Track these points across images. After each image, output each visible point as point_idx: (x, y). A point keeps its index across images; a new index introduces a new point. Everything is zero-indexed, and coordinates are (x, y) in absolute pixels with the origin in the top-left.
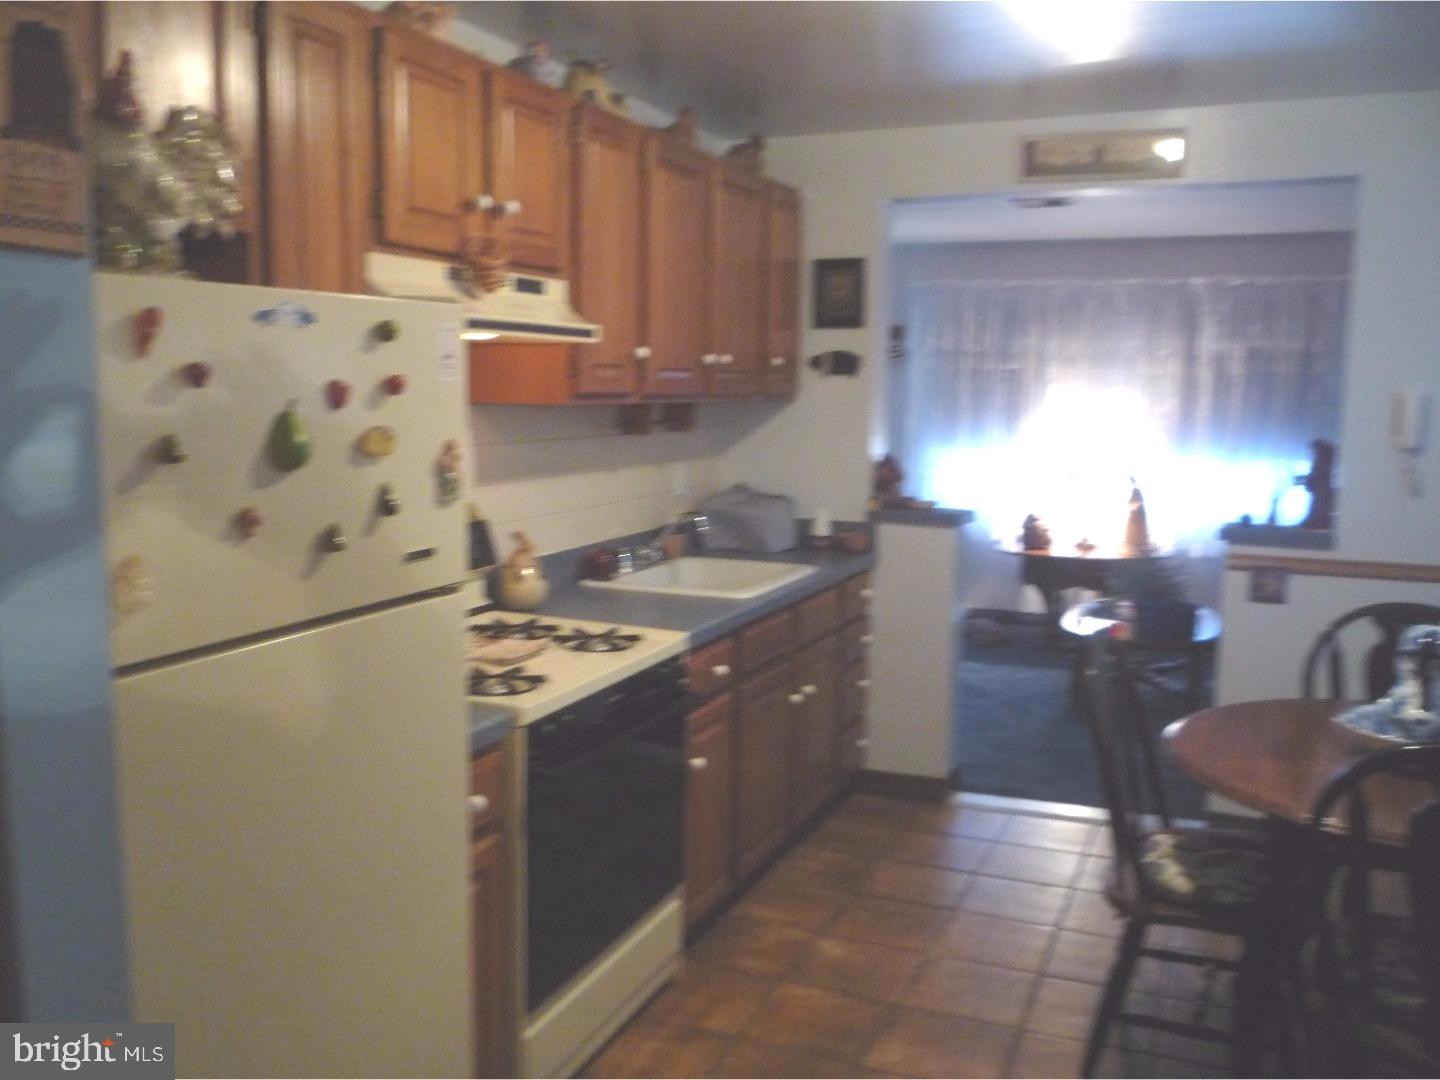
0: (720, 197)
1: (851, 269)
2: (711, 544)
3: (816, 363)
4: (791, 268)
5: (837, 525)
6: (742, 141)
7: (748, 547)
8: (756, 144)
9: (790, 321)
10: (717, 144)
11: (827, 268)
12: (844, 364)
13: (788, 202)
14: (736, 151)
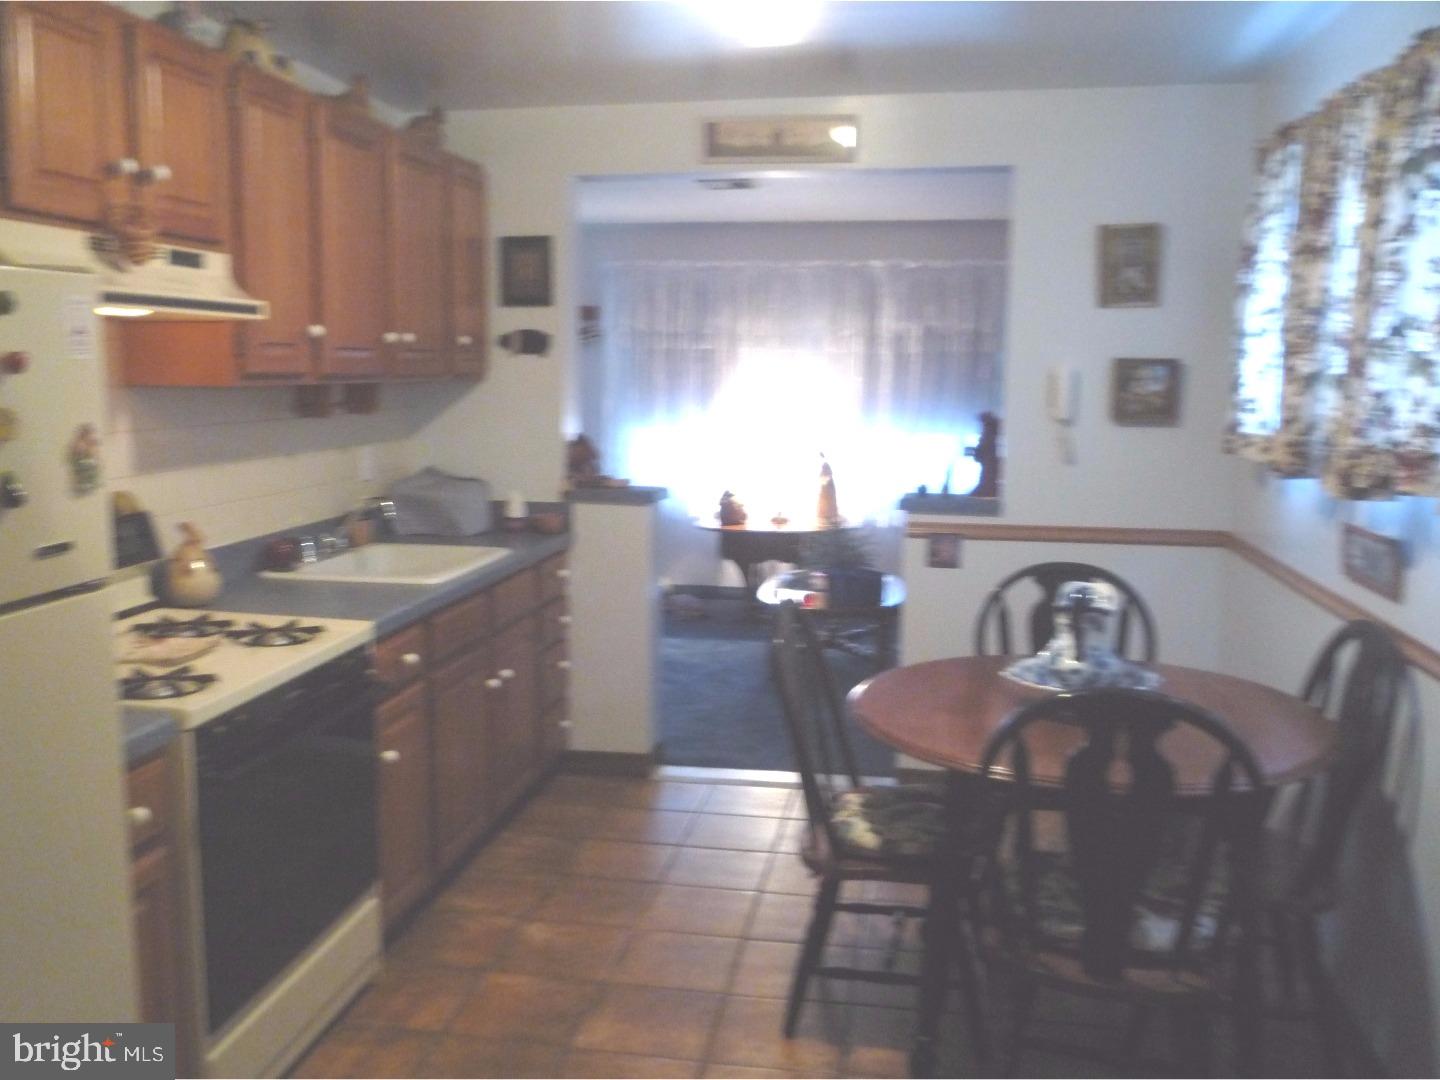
0: (398, 172)
1: (539, 245)
2: (400, 529)
3: (505, 341)
4: (476, 245)
5: (532, 507)
6: (422, 113)
7: (442, 532)
8: (436, 116)
9: (477, 298)
10: (397, 117)
11: (513, 245)
12: (534, 343)
13: (469, 178)
14: (416, 123)
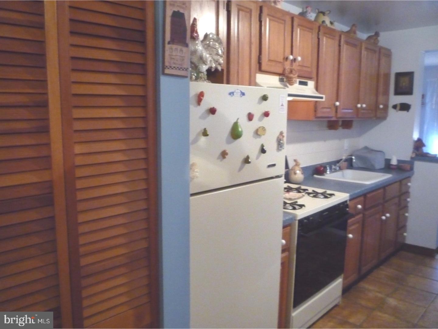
0: (364, 53)
1: (410, 75)
3: (395, 107)
4: (387, 76)
5: (399, 161)
7: (368, 167)
8: (377, 34)
9: (386, 93)
11: (399, 75)
13: (388, 54)
14: (369, 38)
